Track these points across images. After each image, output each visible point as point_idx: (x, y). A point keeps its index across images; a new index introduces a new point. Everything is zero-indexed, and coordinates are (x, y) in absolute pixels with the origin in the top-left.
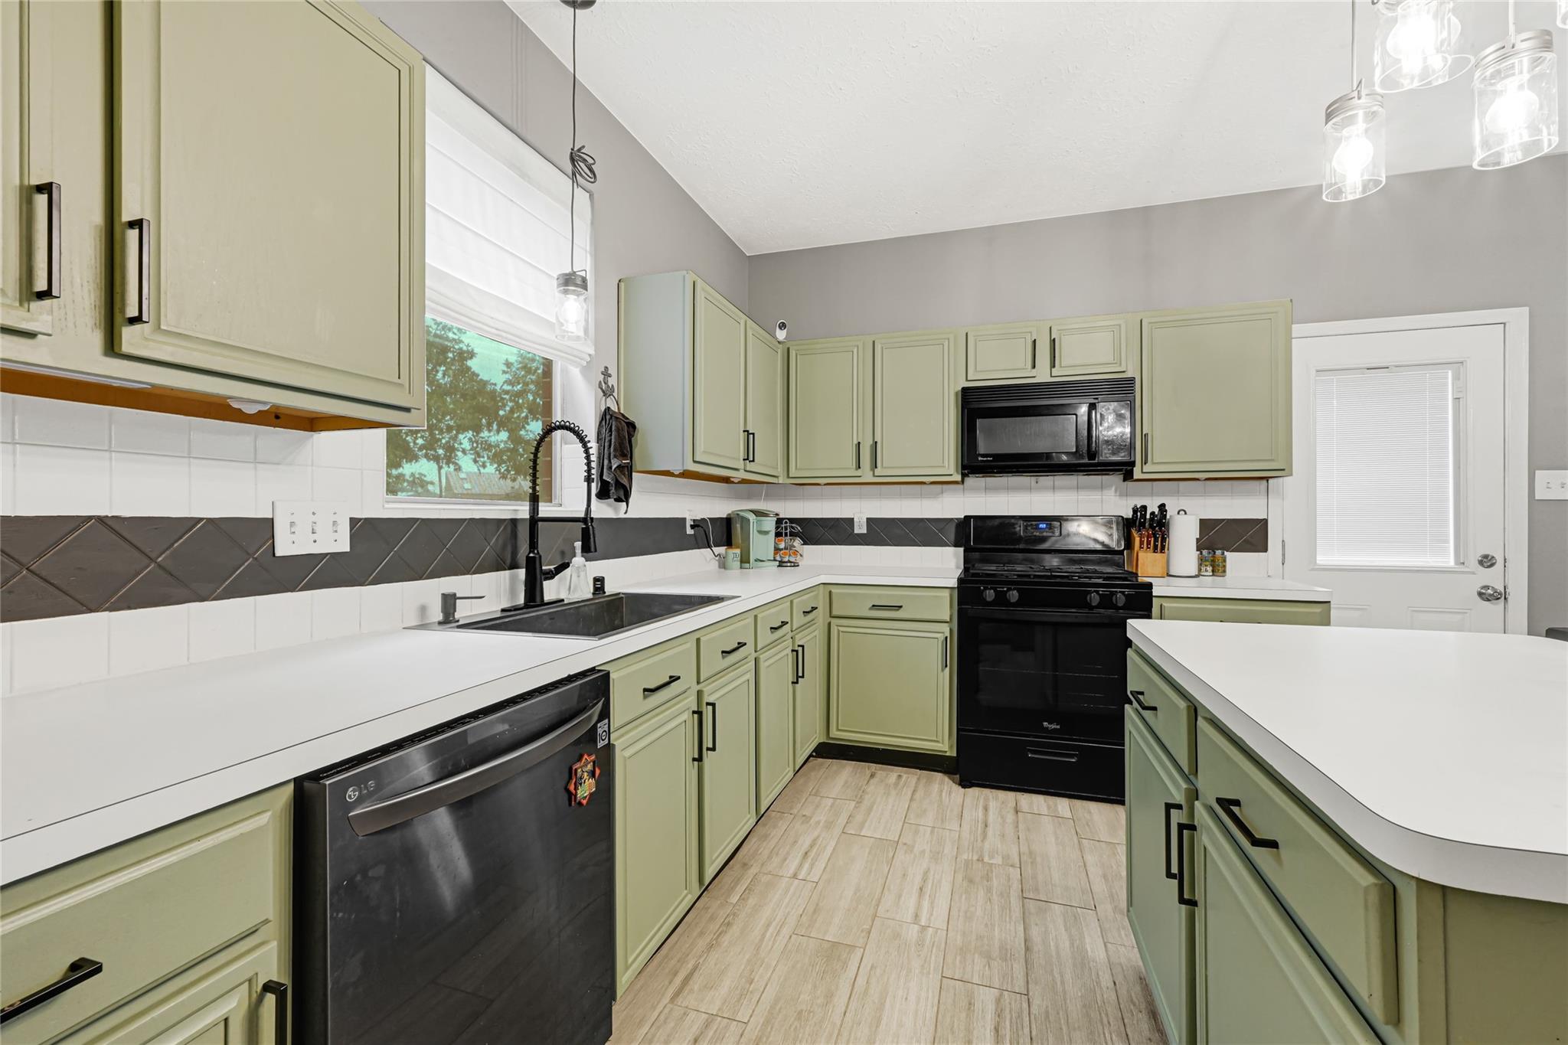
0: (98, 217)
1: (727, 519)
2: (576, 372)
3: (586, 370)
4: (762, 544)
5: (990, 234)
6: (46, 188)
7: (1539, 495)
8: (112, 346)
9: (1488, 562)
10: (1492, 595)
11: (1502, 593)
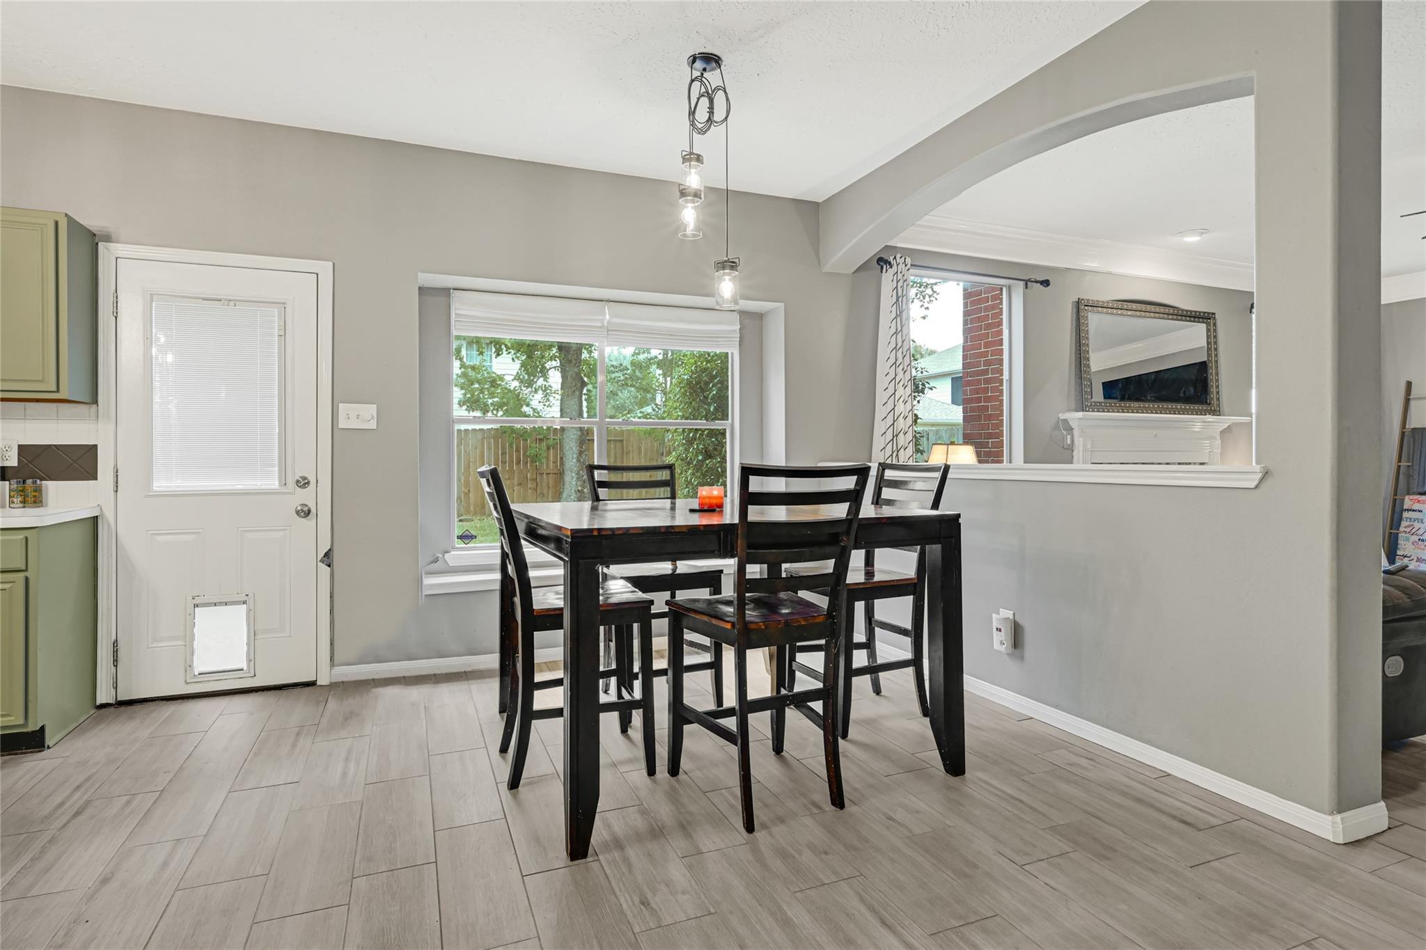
7: (343, 425)
9: (303, 483)
10: (305, 513)
11: (313, 510)
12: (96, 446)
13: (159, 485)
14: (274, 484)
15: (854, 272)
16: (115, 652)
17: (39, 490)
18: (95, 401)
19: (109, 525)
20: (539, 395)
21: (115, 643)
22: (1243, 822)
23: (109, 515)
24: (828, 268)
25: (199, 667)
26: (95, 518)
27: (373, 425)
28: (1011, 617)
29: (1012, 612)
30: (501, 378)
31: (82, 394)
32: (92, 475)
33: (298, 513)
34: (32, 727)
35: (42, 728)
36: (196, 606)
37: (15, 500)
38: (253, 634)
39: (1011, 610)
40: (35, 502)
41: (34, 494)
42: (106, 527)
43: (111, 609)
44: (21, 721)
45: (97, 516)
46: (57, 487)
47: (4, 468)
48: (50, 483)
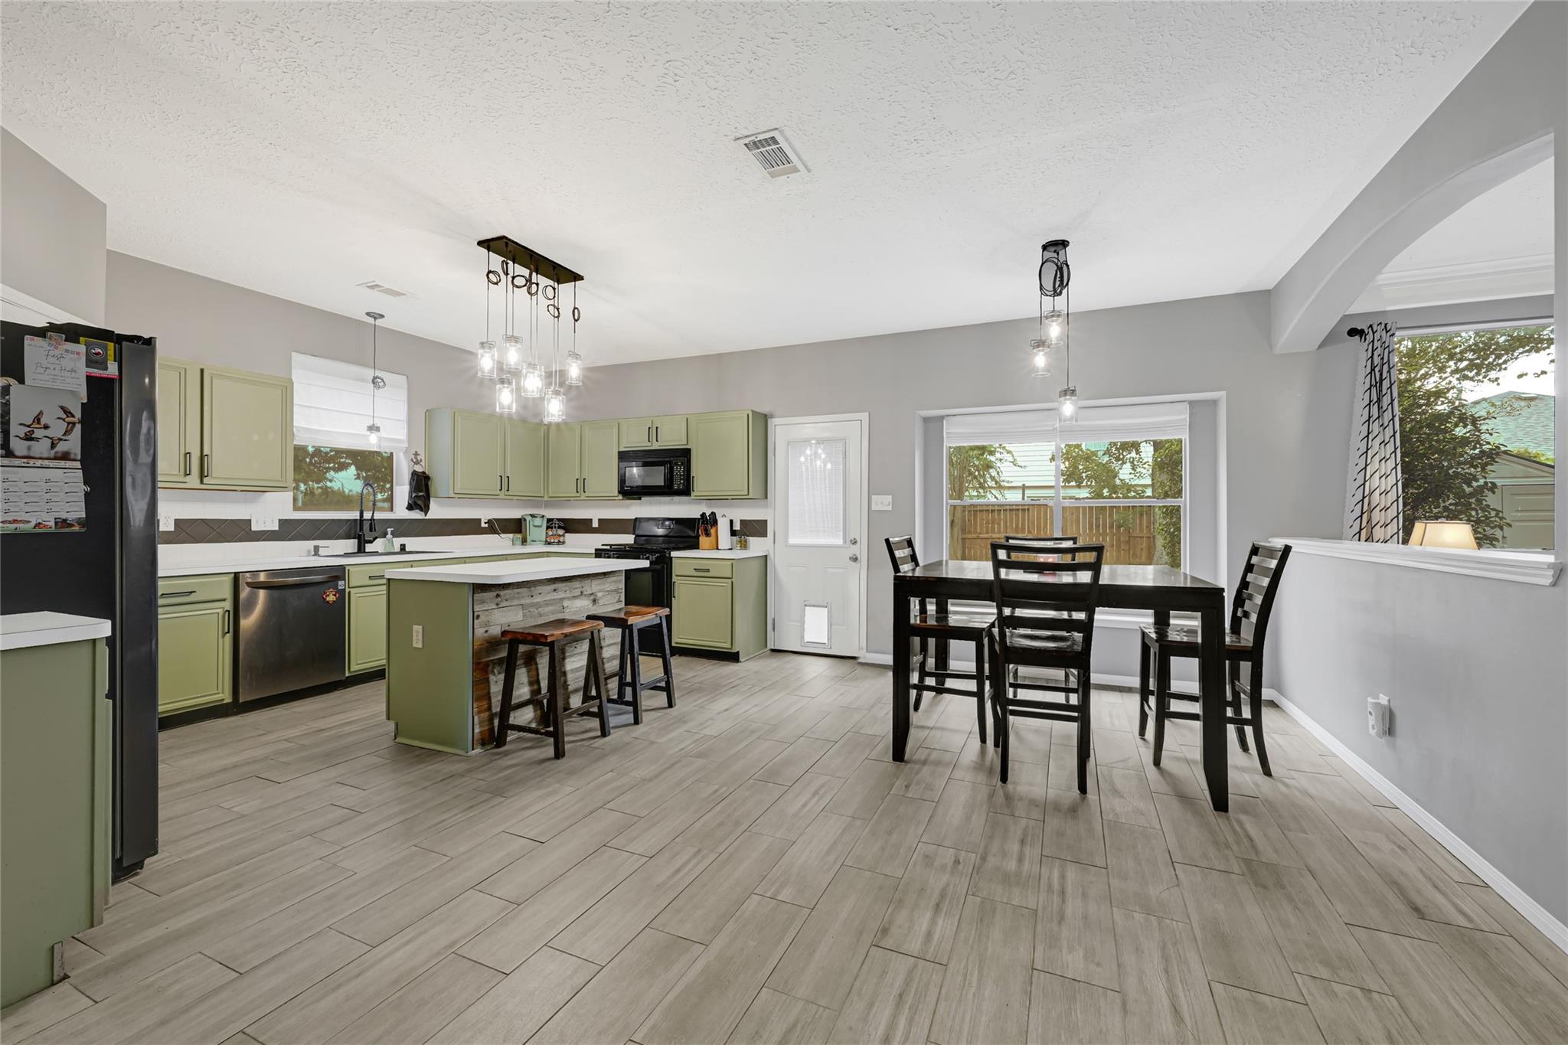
0: (199, 454)
1: (520, 519)
2: (401, 455)
3: (406, 452)
4: (537, 531)
5: (652, 365)
6: (189, 453)
7: (874, 507)
8: (202, 482)
9: (854, 542)
10: (855, 559)
11: (859, 558)
12: (766, 520)
13: (792, 541)
14: (840, 542)
15: (1320, 347)
16: (774, 624)
17: (746, 541)
18: (766, 498)
19: (771, 560)
20: (1128, 466)
21: (774, 620)
22: (1508, 940)
23: (771, 554)
24: (1279, 349)
25: (807, 639)
26: (766, 556)
27: (890, 508)
28: (1386, 703)
29: (1387, 698)
30: (1095, 454)
31: (759, 494)
32: (765, 535)
33: (850, 558)
34: (734, 650)
35: (738, 652)
36: (806, 606)
37: (735, 545)
38: (830, 625)
39: (1387, 696)
41: (744, 543)
43: (772, 602)
44: (730, 647)
46: (753, 541)
47: (735, 530)
48: (751, 538)
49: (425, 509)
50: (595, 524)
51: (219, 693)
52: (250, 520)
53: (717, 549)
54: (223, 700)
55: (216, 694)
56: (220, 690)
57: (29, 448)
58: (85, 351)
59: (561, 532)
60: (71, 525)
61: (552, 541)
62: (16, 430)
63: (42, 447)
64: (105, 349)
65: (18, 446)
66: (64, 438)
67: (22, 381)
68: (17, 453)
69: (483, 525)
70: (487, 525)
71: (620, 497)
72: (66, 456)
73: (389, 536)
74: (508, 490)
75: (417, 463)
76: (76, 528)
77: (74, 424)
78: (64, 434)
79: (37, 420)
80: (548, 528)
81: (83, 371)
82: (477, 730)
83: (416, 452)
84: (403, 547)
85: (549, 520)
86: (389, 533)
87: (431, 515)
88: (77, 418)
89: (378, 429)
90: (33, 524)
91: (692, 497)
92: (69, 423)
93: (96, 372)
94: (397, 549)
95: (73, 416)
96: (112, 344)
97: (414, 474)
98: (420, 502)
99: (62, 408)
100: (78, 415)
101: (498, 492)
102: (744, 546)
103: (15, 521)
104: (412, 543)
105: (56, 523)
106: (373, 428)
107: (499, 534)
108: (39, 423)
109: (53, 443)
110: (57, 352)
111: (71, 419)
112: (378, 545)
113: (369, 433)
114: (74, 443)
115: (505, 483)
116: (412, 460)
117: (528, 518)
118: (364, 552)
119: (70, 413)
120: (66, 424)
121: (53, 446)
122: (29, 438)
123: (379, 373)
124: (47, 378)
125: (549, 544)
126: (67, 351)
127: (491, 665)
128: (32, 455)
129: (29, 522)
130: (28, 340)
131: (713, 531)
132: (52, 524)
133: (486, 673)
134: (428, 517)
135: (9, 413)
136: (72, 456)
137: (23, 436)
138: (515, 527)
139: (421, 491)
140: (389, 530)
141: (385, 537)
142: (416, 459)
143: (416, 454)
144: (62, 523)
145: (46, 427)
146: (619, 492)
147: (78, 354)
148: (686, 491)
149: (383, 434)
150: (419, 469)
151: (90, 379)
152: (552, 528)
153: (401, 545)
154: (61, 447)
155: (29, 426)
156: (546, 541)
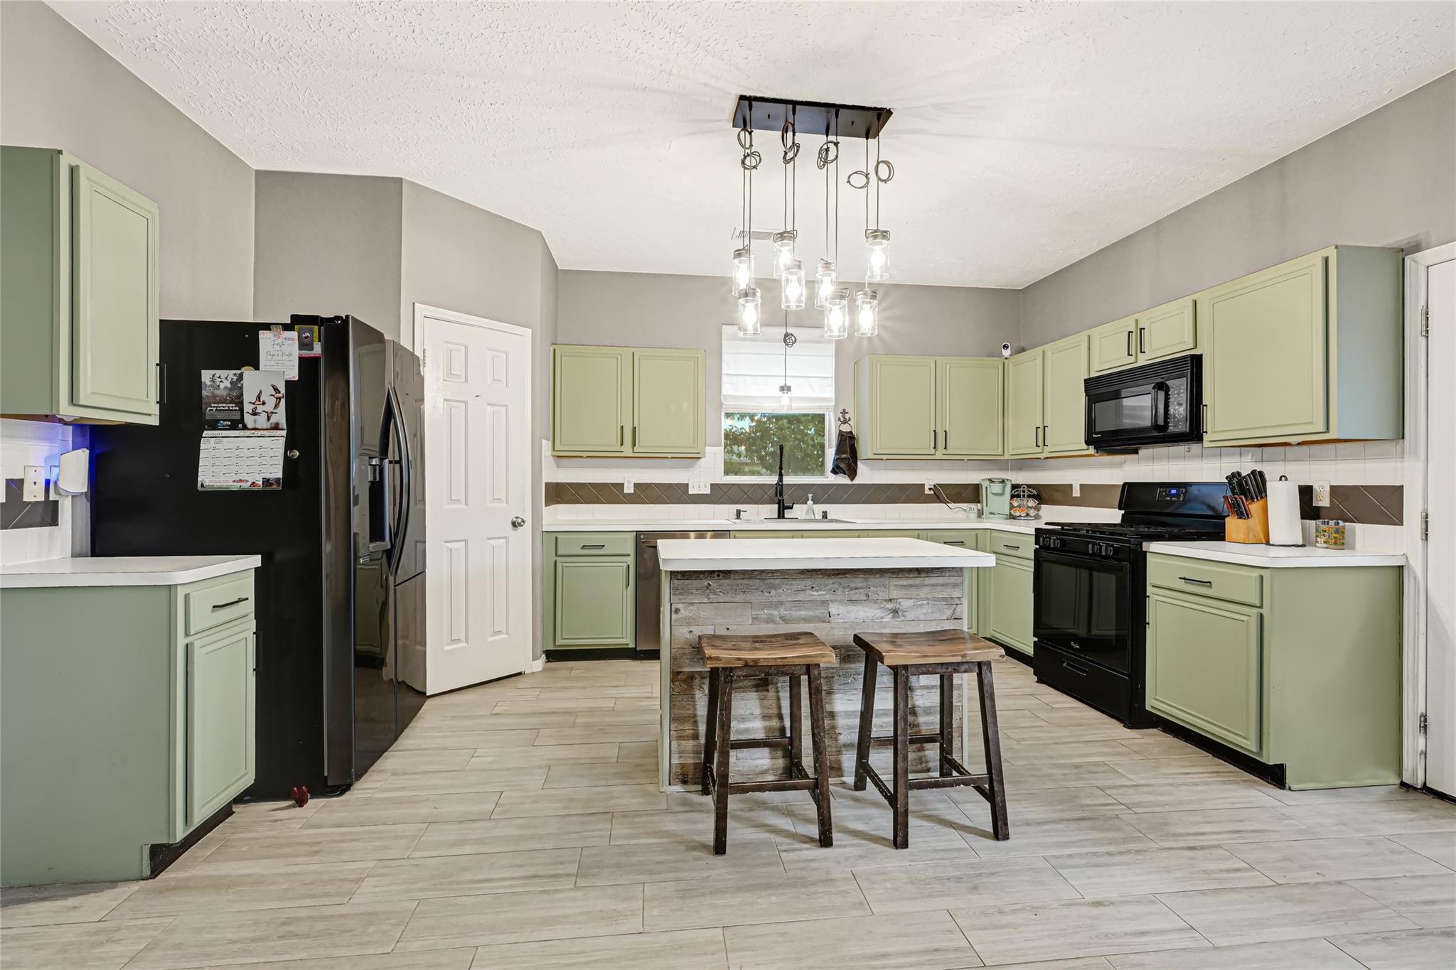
12: (1402, 486)
16: (1424, 728)
17: (1340, 532)
18: (1403, 438)
19: (1415, 578)
21: (1424, 717)
23: (1416, 565)
26: (1401, 568)
32: (1398, 519)
35: (1282, 767)
37: (1319, 539)
40: (1335, 543)
41: (1334, 535)
42: (1412, 581)
43: (1417, 676)
44: (1256, 750)
45: (1403, 566)
46: (1362, 532)
47: (1318, 508)
48: (1358, 526)
49: (852, 473)
50: (1076, 493)
51: (622, 638)
52: (688, 484)
53: (1268, 543)
54: (628, 644)
55: (620, 638)
56: (624, 636)
57: (255, 421)
58: (297, 337)
59: (1032, 503)
60: (271, 484)
61: (1018, 514)
62: (248, 408)
63: (261, 421)
64: (311, 331)
65: (248, 420)
66: (274, 411)
67: (257, 368)
68: (249, 427)
69: (927, 492)
70: (932, 492)
71: (1092, 450)
72: (276, 427)
73: (810, 502)
74: (945, 448)
75: (845, 422)
76: (274, 487)
77: (280, 398)
78: (275, 408)
79: (259, 397)
80: (1013, 497)
81: (296, 353)
82: (675, 761)
83: (844, 410)
84: (825, 515)
85: (1014, 487)
86: (810, 498)
87: (857, 481)
88: (282, 393)
89: (789, 389)
90: (249, 483)
91: (1206, 444)
92: (277, 398)
93: (306, 353)
94: (819, 516)
95: (279, 392)
96: (317, 327)
97: (841, 434)
98: (842, 465)
99: (273, 386)
100: (283, 390)
101: (933, 451)
102: (1339, 541)
103: (240, 481)
104: (835, 510)
105: (263, 482)
106: (785, 389)
107: (946, 503)
108: (259, 401)
109: (268, 416)
110: (279, 341)
111: (278, 395)
112: (799, 511)
113: (781, 394)
114: (281, 416)
115: (940, 439)
116: (839, 419)
117: (985, 484)
118: (783, 517)
119: (277, 389)
120: (275, 399)
121: (269, 418)
122: (254, 414)
123: (790, 331)
124: (272, 363)
125: (1014, 519)
126: (286, 339)
127: (698, 678)
128: (257, 427)
129: (248, 481)
130: (264, 336)
131: (1255, 507)
132: (261, 483)
133: (691, 687)
134: (856, 481)
135: (242, 395)
136: (280, 426)
137: (251, 412)
138: (971, 494)
139: (844, 453)
140: (810, 495)
141: (806, 503)
142: (844, 418)
143: (844, 412)
144: (267, 482)
145: (264, 403)
146: (1088, 442)
147: (293, 339)
148: (1194, 433)
149: (794, 393)
150: (845, 428)
151: (301, 359)
152: (1018, 496)
153: (823, 512)
154: (274, 419)
155: (254, 404)
156: (1011, 514)
